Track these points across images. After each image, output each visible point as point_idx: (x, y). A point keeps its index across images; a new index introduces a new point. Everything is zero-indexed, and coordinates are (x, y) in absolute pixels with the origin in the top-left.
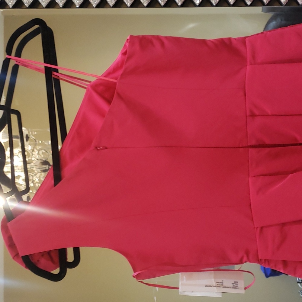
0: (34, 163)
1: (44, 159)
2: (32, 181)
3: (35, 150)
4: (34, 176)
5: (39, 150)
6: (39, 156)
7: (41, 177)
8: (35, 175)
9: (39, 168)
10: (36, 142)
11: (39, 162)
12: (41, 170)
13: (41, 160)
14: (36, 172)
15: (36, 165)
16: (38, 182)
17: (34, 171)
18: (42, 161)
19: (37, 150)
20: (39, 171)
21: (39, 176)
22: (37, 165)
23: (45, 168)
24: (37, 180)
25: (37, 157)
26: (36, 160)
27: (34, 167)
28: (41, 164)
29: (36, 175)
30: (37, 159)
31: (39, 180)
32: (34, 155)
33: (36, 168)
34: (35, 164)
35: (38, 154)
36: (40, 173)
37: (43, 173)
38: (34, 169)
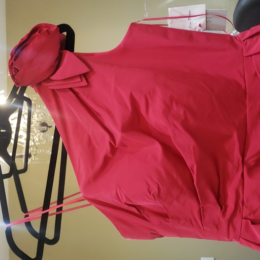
0: (34, 125)
1: (43, 121)
2: (33, 140)
3: (35, 113)
4: (34, 136)
5: (38, 114)
6: (39, 118)
7: (41, 136)
8: (35, 135)
9: (39, 129)
10: (36, 106)
11: (39, 123)
12: (41, 131)
13: (40, 122)
14: (36, 132)
15: (36, 127)
16: (38, 141)
17: (34, 131)
18: (41, 123)
19: (36, 113)
20: (39, 132)
21: (39, 136)
22: (37, 126)
23: (44, 129)
24: (37, 139)
25: (37, 119)
26: (35, 122)
27: (34, 128)
28: (40, 126)
29: (37, 135)
30: (37, 122)
31: (38, 139)
32: (34, 117)
33: (36, 129)
34: (35, 126)
35: (38, 116)
37: (42, 134)
38: (35, 130)
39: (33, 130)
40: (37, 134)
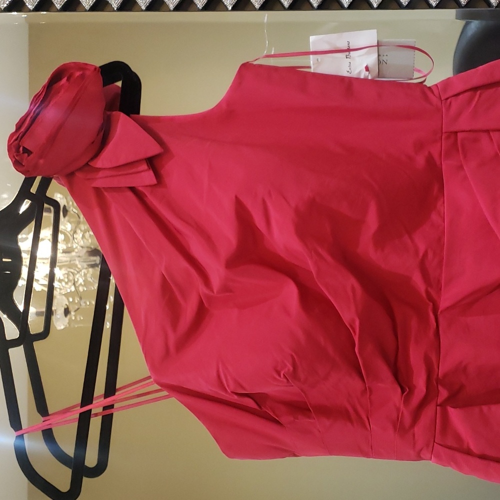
0: (76, 253)
1: (92, 247)
2: (73, 282)
3: (78, 231)
4: (76, 274)
5: (85, 232)
6: (85, 241)
7: (89, 275)
8: (78, 272)
9: (85, 262)
10: (79, 217)
11: (85, 250)
12: (88, 265)
13: (88, 247)
14: (79, 266)
15: (79, 257)
16: (83, 283)
17: (76, 266)
18: (90, 250)
19: (81, 231)
20: (86, 266)
21: (85, 275)
22: (81, 255)
23: (95, 261)
24: (81, 281)
25: (82, 243)
26: (79, 247)
27: (77, 259)
28: (87, 254)
29: (81, 273)
30: (82, 247)
31: (84, 281)
32: (76, 239)
33: (79, 261)
34: (78, 254)
35: (83, 237)
36: (86, 268)
37: (91, 270)
38: (77, 262)
39: (74, 264)
40: (81, 271)
